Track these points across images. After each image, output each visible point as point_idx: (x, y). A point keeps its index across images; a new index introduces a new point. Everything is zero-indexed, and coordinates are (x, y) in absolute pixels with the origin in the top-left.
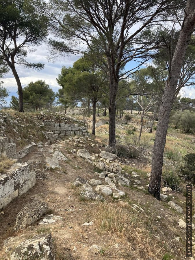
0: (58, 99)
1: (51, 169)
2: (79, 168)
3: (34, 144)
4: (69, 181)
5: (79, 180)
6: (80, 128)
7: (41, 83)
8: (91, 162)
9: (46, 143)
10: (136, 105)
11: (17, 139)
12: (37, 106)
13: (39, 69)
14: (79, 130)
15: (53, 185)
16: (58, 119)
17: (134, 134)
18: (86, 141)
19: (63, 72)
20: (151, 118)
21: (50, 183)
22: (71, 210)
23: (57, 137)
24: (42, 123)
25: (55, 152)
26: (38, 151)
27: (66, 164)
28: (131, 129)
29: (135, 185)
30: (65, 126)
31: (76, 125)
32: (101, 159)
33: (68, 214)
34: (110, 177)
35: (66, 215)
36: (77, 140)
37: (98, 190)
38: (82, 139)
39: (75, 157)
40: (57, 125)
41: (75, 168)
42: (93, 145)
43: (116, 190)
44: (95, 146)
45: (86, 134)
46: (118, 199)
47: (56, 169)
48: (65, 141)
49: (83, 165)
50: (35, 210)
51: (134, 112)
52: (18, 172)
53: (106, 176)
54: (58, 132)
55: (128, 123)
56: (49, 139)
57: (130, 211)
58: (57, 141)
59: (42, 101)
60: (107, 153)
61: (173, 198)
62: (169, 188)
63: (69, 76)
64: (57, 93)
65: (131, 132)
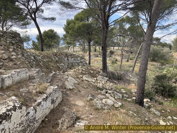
0: (63, 41)
1: (70, 89)
2: (87, 88)
3: (54, 73)
4: (84, 97)
5: (91, 96)
6: (81, 60)
7: (52, 31)
8: (93, 84)
9: (61, 72)
10: (116, 43)
11: (43, 70)
12: (50, 46)
13: (53, 21)
14: (81, 62)
15: (74, 100)
16: (67, 55)
17: (116, 63)
18: (87, 70)
19: (68, 23)
20: (127, 52)
21: (71, 99)
22: (91, 116)
23: (66, 68)
24: (57, 58)
25: (69, 78)
26: (58, 78)
27: (78, 85)
28: (114, 60)
29: (125, 98)
30: (71, 60)
31: (79, 59)
32: (99, 81)
33: (90, 119)
34: (110, 93)
35: (89, 120)
36: (81, 69)
37: (104, 102)
38: (84, 68)
39: (82, 81)
40: (66, 59)
41: (84, 88)
42: (92, 72)
43: (116, 102)
44: (93, 72)
45: (85, 64)
46: (118, 108)
47: (73, 89)
48: (73, 70)
49: (89, 86)
50: (70, 117)
51: (115, 48)
52: (53, 92)
53: (107, 92)
54: (67, 64)
55: (112, 56)
56: (62, 69)
57: (129, 116)
58: (67, 70)
59: (53, 43)
60: (102, 77)
61: (152, 106)
62: (148, 99)
63: (71, 25)
64: (62, 37)
65: (114, 62)
